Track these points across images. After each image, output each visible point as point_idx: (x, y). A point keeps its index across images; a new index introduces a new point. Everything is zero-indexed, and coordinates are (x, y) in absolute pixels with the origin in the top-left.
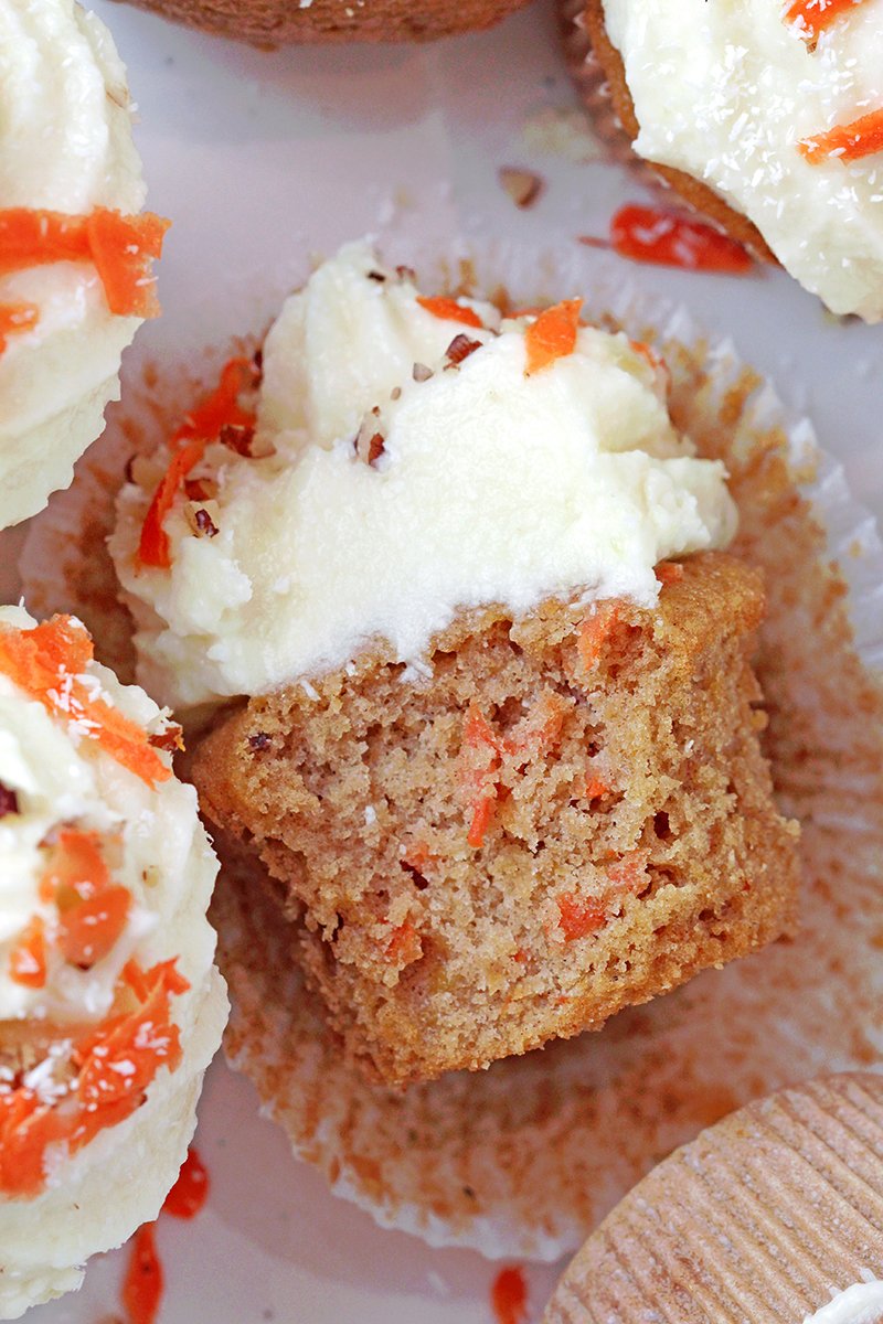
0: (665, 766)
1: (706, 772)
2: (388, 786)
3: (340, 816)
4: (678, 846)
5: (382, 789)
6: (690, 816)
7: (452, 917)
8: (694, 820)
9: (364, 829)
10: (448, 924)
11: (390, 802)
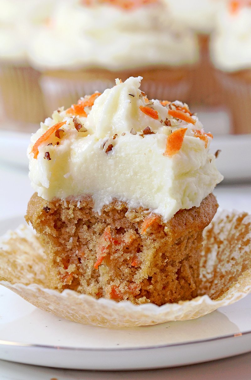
0: (156, 265)
1: (170, 268)
2: (80, 234)
3: (63, 236)
4: (151, 287)
5: (78, 234)
6: (159, 279)
7: (85, 275)
8: (160, 281)
9: (68, 243)
10: (83, 276)
11: (79, 238)
